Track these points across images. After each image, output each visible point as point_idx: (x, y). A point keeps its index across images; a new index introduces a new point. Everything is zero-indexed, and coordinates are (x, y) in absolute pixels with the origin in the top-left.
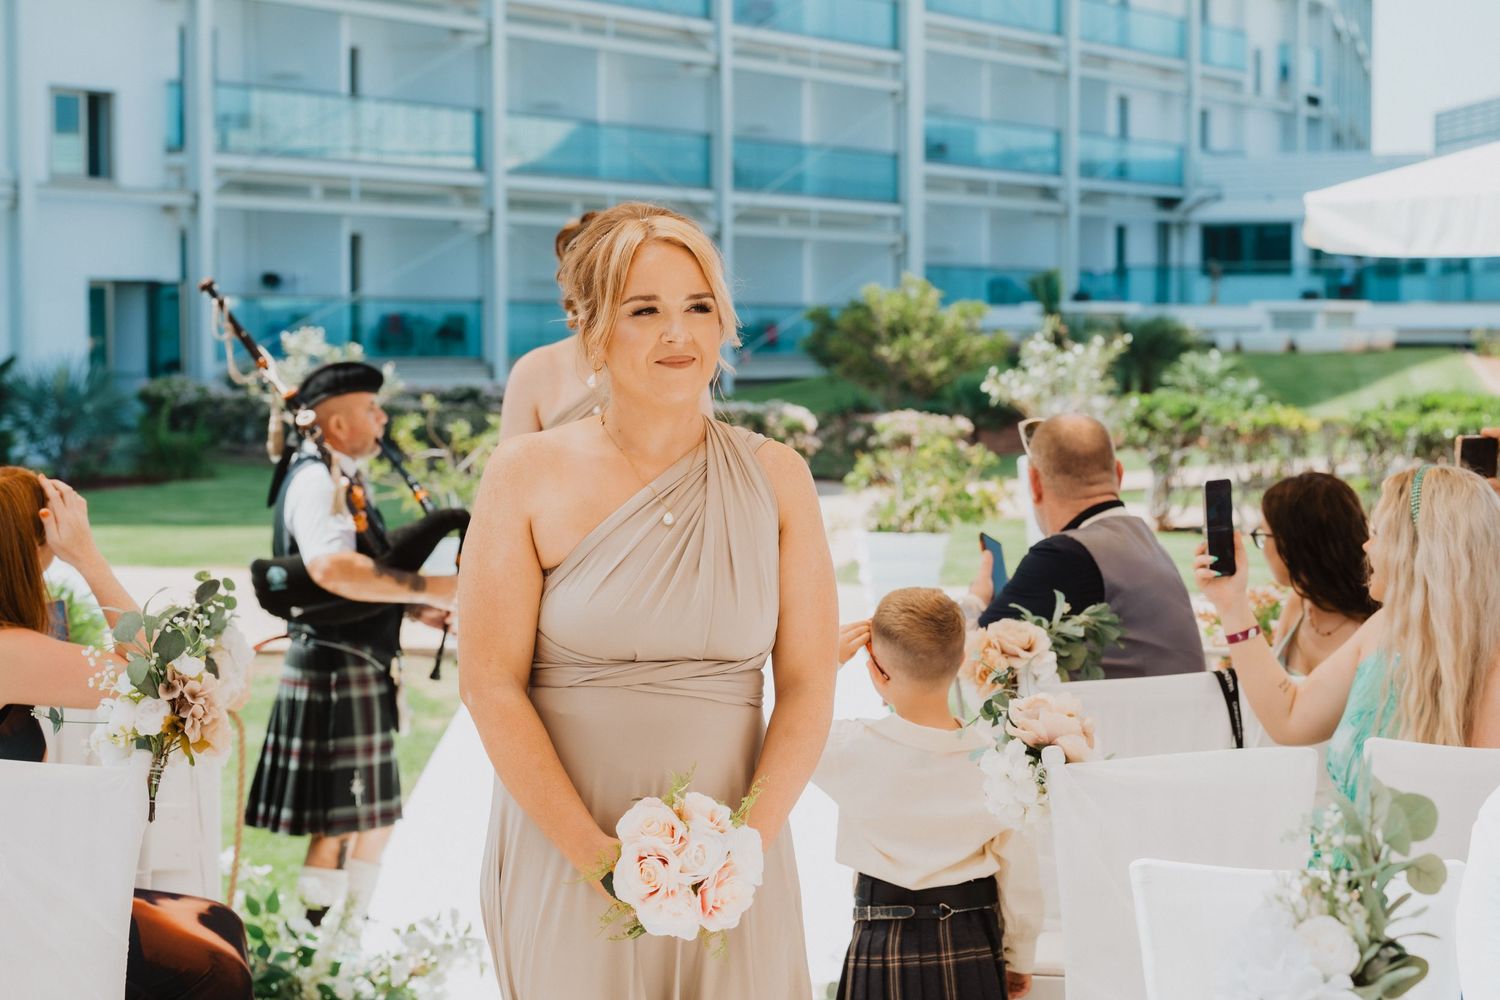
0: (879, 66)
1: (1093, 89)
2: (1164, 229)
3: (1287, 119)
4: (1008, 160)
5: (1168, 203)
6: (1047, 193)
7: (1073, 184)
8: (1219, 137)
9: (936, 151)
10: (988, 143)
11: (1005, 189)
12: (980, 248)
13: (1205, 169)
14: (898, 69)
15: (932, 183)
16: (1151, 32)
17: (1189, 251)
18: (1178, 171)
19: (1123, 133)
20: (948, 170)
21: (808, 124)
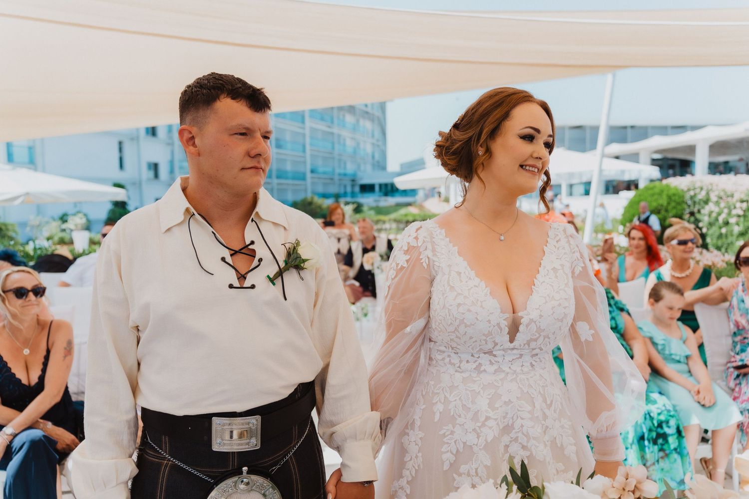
0: (301, 157)
1: (340, 160)
2: (353, 186)
3: (373, 165)
4: (324, 173)
5: (353, 181)
6: (332, 179)
7: (336, 178)
8: (362, 168)
9: (312, 171)
10: (321, 169)
11: (325, 179)
12: (320, 189)
13: (360, 174)
14: (305, 157)
15: (312, 178)
16: (349, 150)
17: (357, 189)
18: (355, 175)
19: (345, 168)
20: (314, 175)
21: (289, 167)
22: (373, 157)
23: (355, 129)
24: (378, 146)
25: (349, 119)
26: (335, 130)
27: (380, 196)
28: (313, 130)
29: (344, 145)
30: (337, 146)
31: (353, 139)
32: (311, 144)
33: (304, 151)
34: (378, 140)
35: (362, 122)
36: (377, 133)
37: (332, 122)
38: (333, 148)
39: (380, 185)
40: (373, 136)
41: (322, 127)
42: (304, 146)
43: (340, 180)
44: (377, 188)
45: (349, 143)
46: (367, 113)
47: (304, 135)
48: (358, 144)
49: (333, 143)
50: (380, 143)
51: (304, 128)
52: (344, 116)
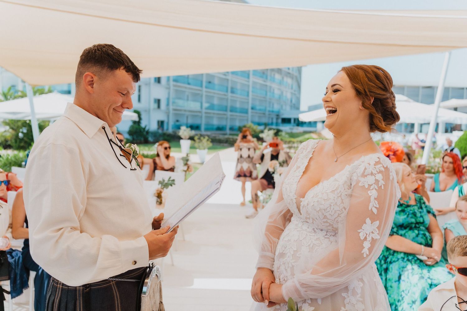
0: (246, 99)
1: (270, 102)
2: (277, 119)
3: (291, 107)
4: (260, 110)
5: (278, 115)
6: (264, 114)
7: (267, 113)
8: (284, 107)
9: (252, 108)
10: (258, 108)
11: (260, 113)
12: (257, 120)
13: (282, 111)
14: (248, 99)
15: (252, 112)
16: (276, 96)
17: (280, 121)
18: (279, 112)
19: (273, 107)
20: (253, 111)
21: (238, 105)
22: (291, 101)
23: (281, 83)
24: (295, 94)
25: (278, 77)
26: (268, 84)
27: (294, 126)
28: (254, 83)
29: (273, 93)
30: (268, 94)
31: (279, 89)
32: (253, 92)
33: (248, 96)
34: (295, 91)
35: (285, 79)
36: (295, 86)
37: (267, 78)
38: (266, 95)
39: (295, 119)
40: (292, 88)
41: (260, 81)
42: (248, 92)
43: (269, 114)
44: (292, 121)
45: (277, 92)
46: (289, 73)
47: (249, 86)
48: (282, 93)
49: (266, 92)
50: (296, 93)
51: (248, 82)
52: (274, 75)
